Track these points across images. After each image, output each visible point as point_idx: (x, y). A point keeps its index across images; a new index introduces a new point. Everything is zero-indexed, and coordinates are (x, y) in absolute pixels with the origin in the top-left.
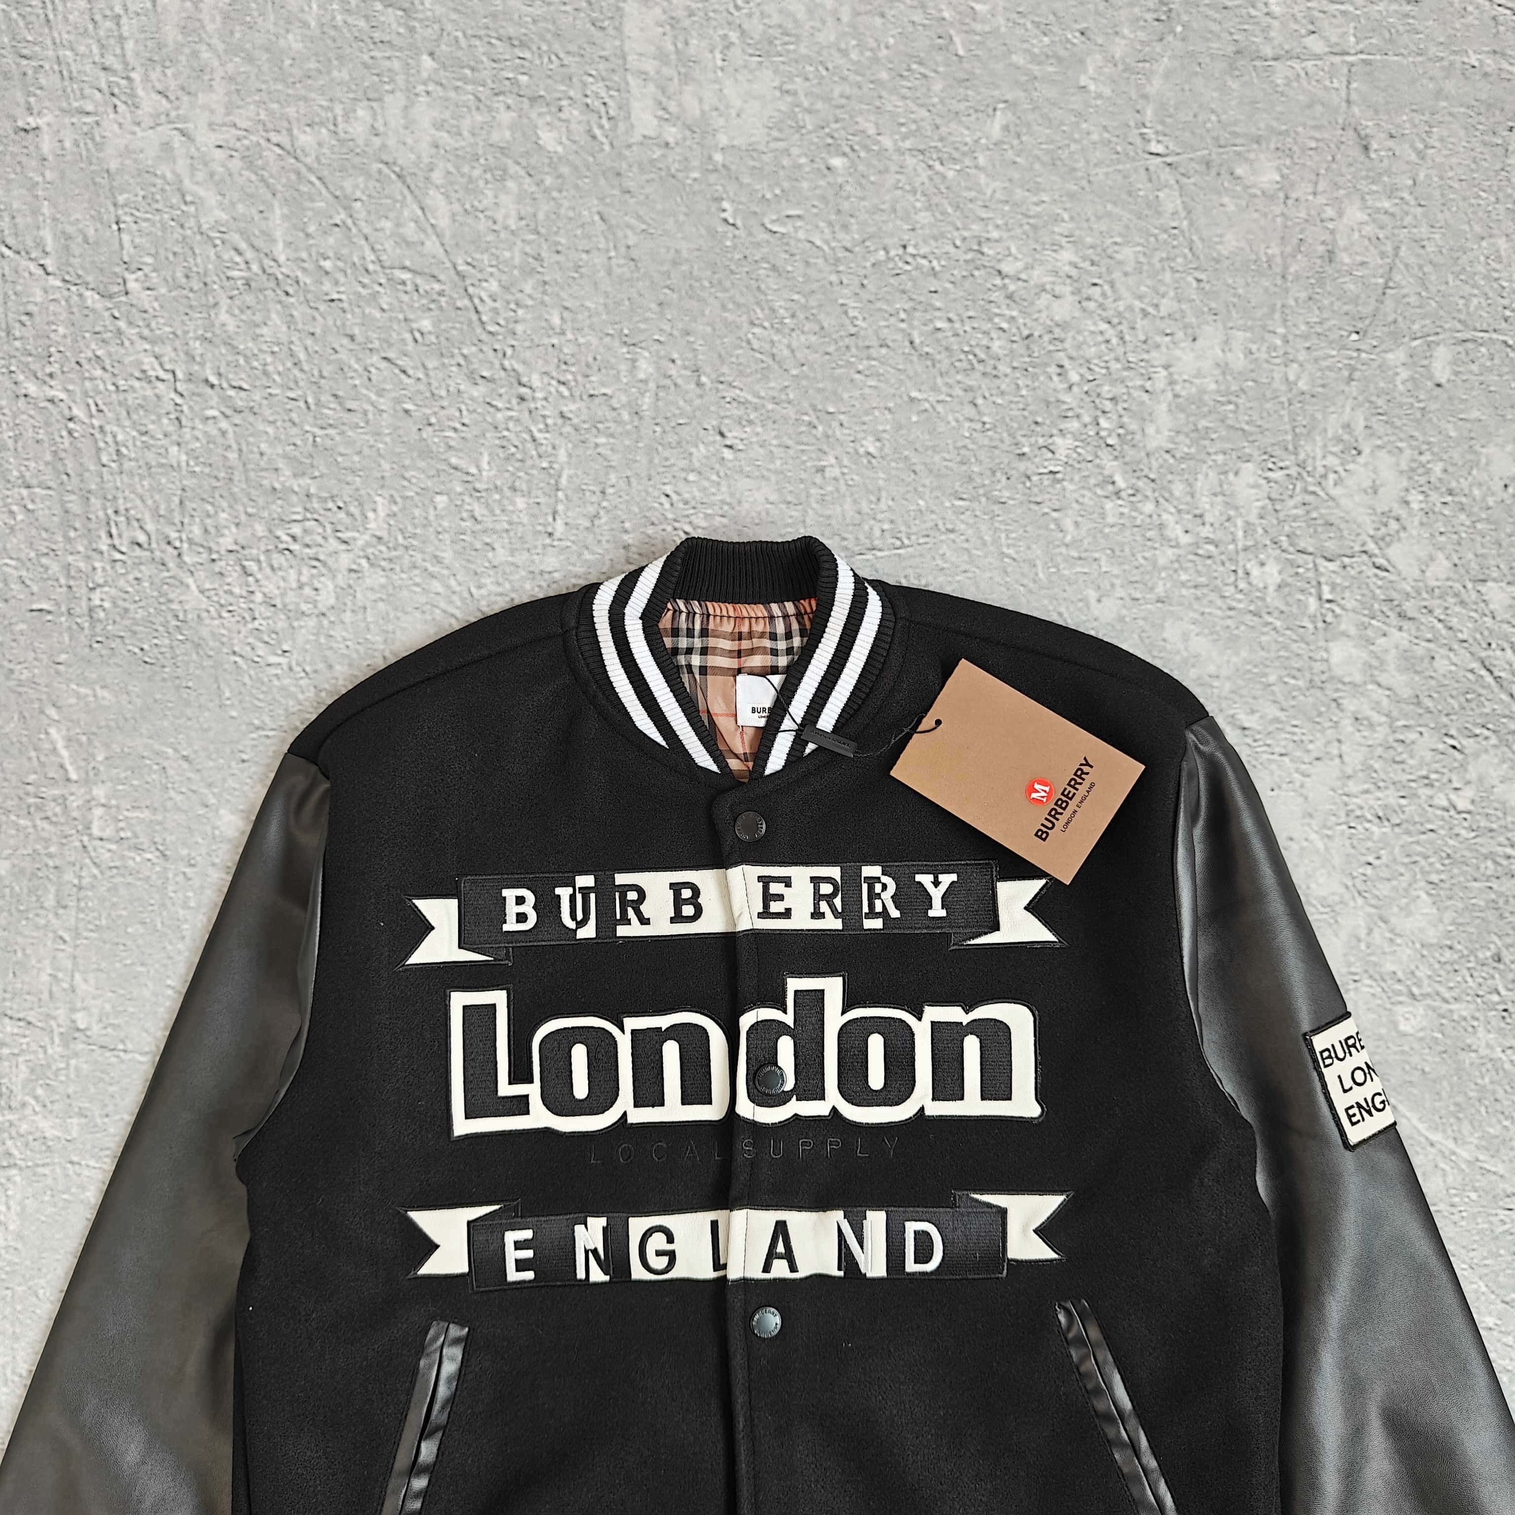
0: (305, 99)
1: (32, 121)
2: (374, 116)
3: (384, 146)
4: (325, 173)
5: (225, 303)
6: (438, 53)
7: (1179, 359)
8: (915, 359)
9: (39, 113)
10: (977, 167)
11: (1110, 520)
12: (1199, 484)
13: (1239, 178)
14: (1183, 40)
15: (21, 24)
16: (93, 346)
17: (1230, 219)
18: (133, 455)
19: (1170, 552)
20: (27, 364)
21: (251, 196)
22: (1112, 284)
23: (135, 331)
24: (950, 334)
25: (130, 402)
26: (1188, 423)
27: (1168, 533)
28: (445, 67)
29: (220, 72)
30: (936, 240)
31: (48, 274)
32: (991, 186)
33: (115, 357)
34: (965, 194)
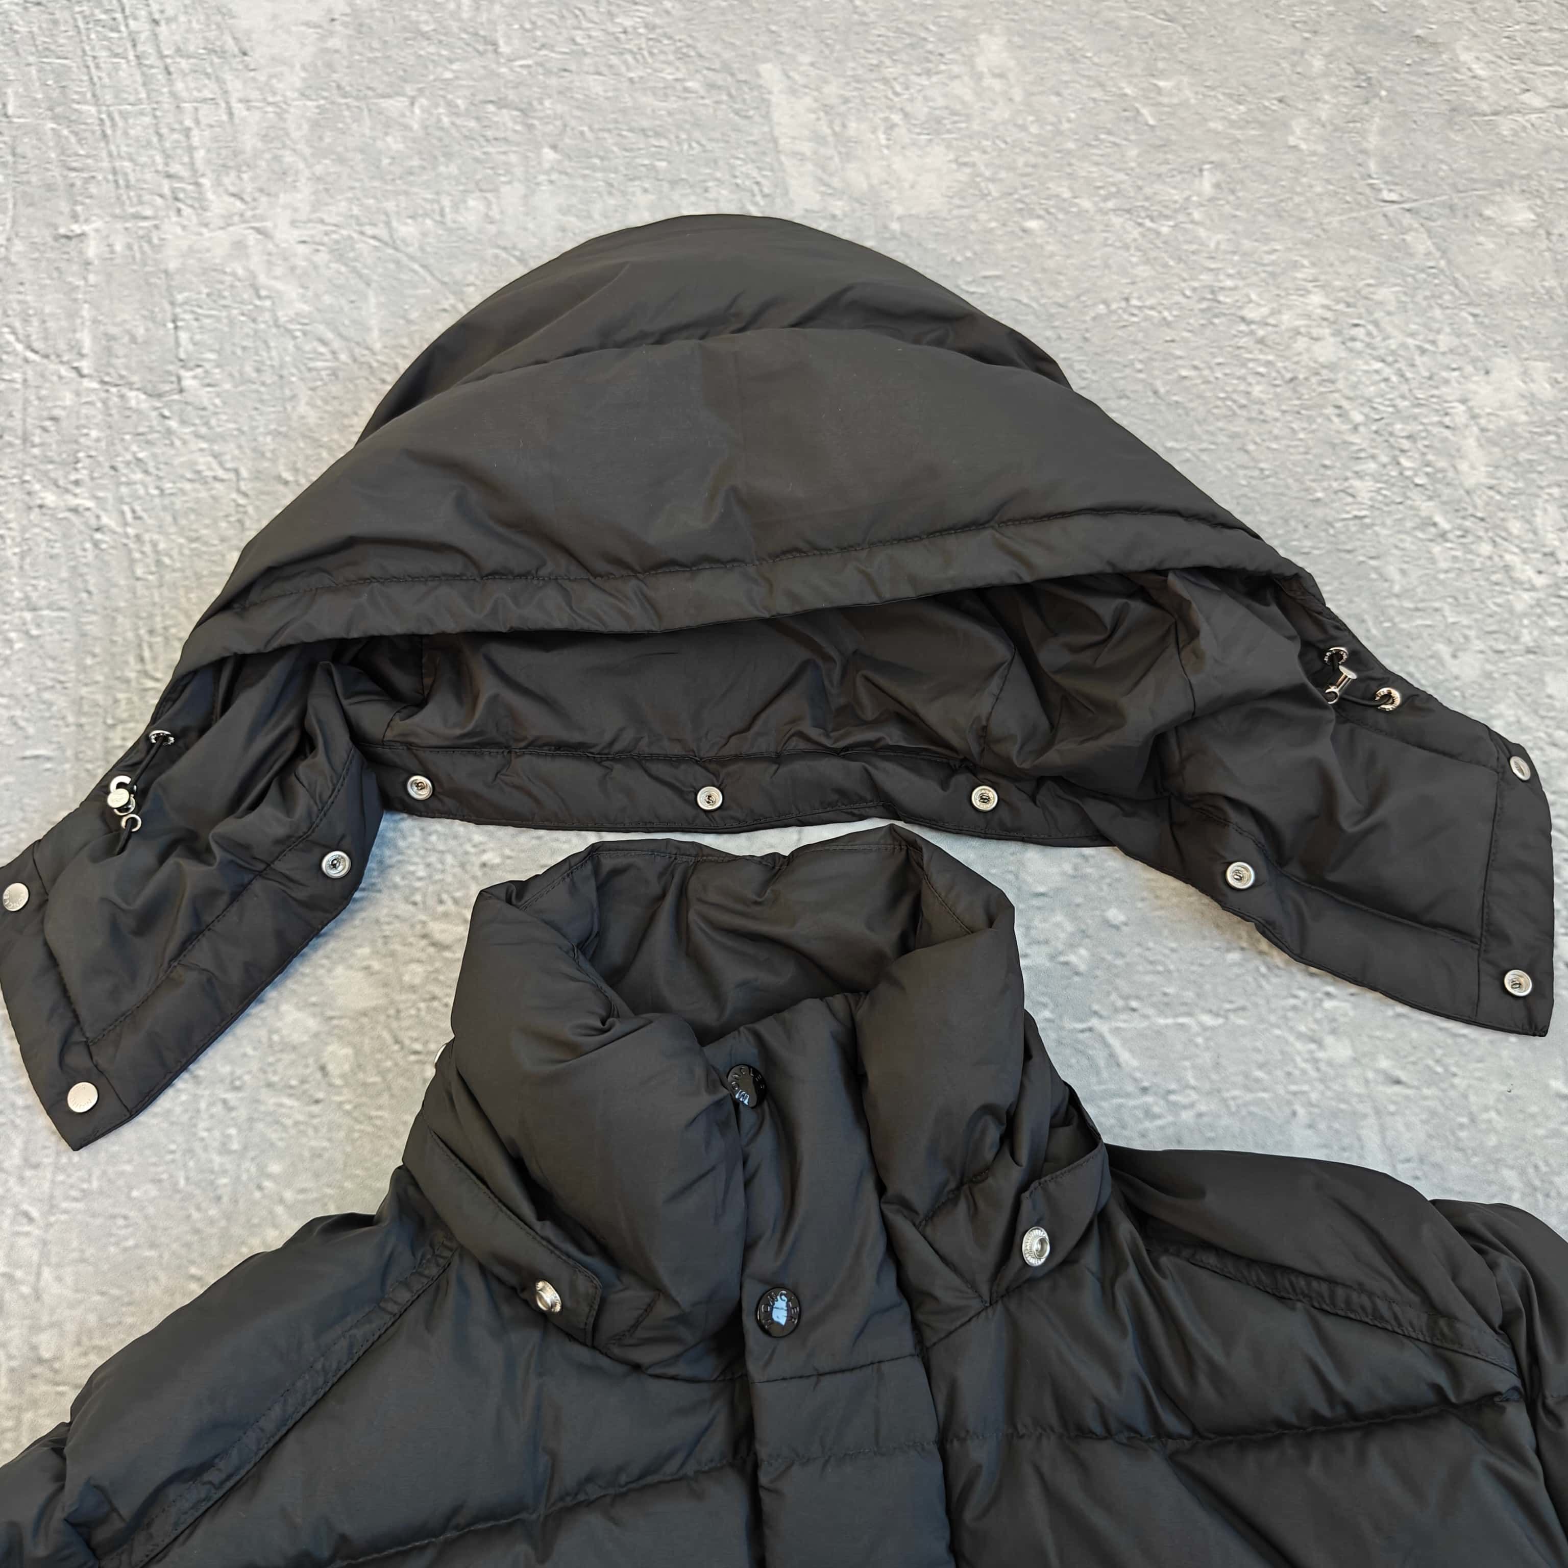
0: (406, 193)
1: (77, 228)
2: (489, 205)
3: (500, 233)
4: (432, 261)
5: (304, 395)
6: (561, 145)
7: (1475, 393)
8: (1163, 408)
9: (87, 221)
10: (1193, 222)
11: (1443, 565)
12: (1539, 520)
13: (1489, 218)
14: (1392, 102)
15: (73, 139)
16: (134, 448)
17: (1491, 256)
18: (178, 565)
19: (1526, 596)
20: (46, 473)
21: (338, 287)
22: (1376, 323)
23: (188, 430)
24: (1199, 381)
25: (178, 505)
26: (1506, 457)
27: (1517, 575)
28: (570, 158)
29: (307, 173)
30: (1161, 290)
31: (82, 376)
32: (1215, 239)
33: (162, 459)
34: (1186, 247)
